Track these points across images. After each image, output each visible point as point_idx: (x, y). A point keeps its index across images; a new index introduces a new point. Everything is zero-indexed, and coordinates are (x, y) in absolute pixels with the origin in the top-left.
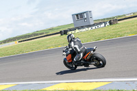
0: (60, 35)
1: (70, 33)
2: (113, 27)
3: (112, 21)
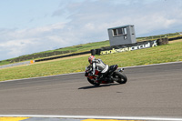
0: (90, 54)
1: (104, 52)
2: (161, 48)
3: (161, 41)
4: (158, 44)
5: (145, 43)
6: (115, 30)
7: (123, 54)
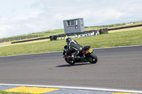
0: (49, 39)
1: (60, 38)
4: (101, 33)
5: (91, 32)
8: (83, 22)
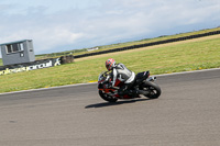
2: (65, 67)
3: (65, 59)
4: (62, 62)
6: (9, 46)
7: (19, 75)
8: (31, 46)
